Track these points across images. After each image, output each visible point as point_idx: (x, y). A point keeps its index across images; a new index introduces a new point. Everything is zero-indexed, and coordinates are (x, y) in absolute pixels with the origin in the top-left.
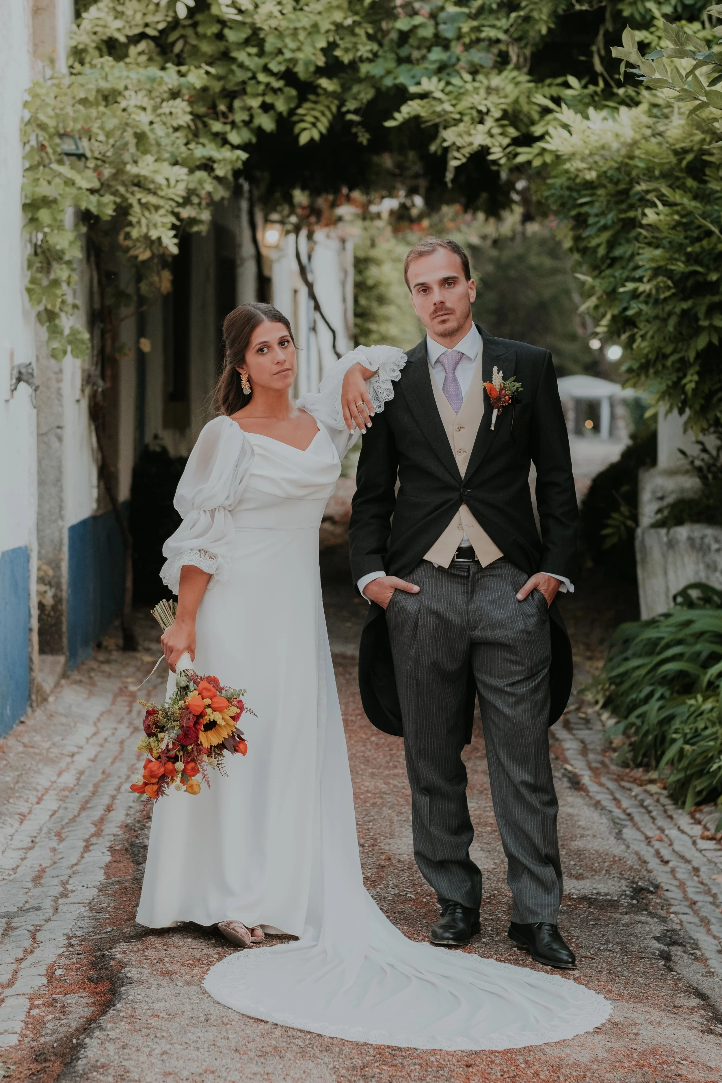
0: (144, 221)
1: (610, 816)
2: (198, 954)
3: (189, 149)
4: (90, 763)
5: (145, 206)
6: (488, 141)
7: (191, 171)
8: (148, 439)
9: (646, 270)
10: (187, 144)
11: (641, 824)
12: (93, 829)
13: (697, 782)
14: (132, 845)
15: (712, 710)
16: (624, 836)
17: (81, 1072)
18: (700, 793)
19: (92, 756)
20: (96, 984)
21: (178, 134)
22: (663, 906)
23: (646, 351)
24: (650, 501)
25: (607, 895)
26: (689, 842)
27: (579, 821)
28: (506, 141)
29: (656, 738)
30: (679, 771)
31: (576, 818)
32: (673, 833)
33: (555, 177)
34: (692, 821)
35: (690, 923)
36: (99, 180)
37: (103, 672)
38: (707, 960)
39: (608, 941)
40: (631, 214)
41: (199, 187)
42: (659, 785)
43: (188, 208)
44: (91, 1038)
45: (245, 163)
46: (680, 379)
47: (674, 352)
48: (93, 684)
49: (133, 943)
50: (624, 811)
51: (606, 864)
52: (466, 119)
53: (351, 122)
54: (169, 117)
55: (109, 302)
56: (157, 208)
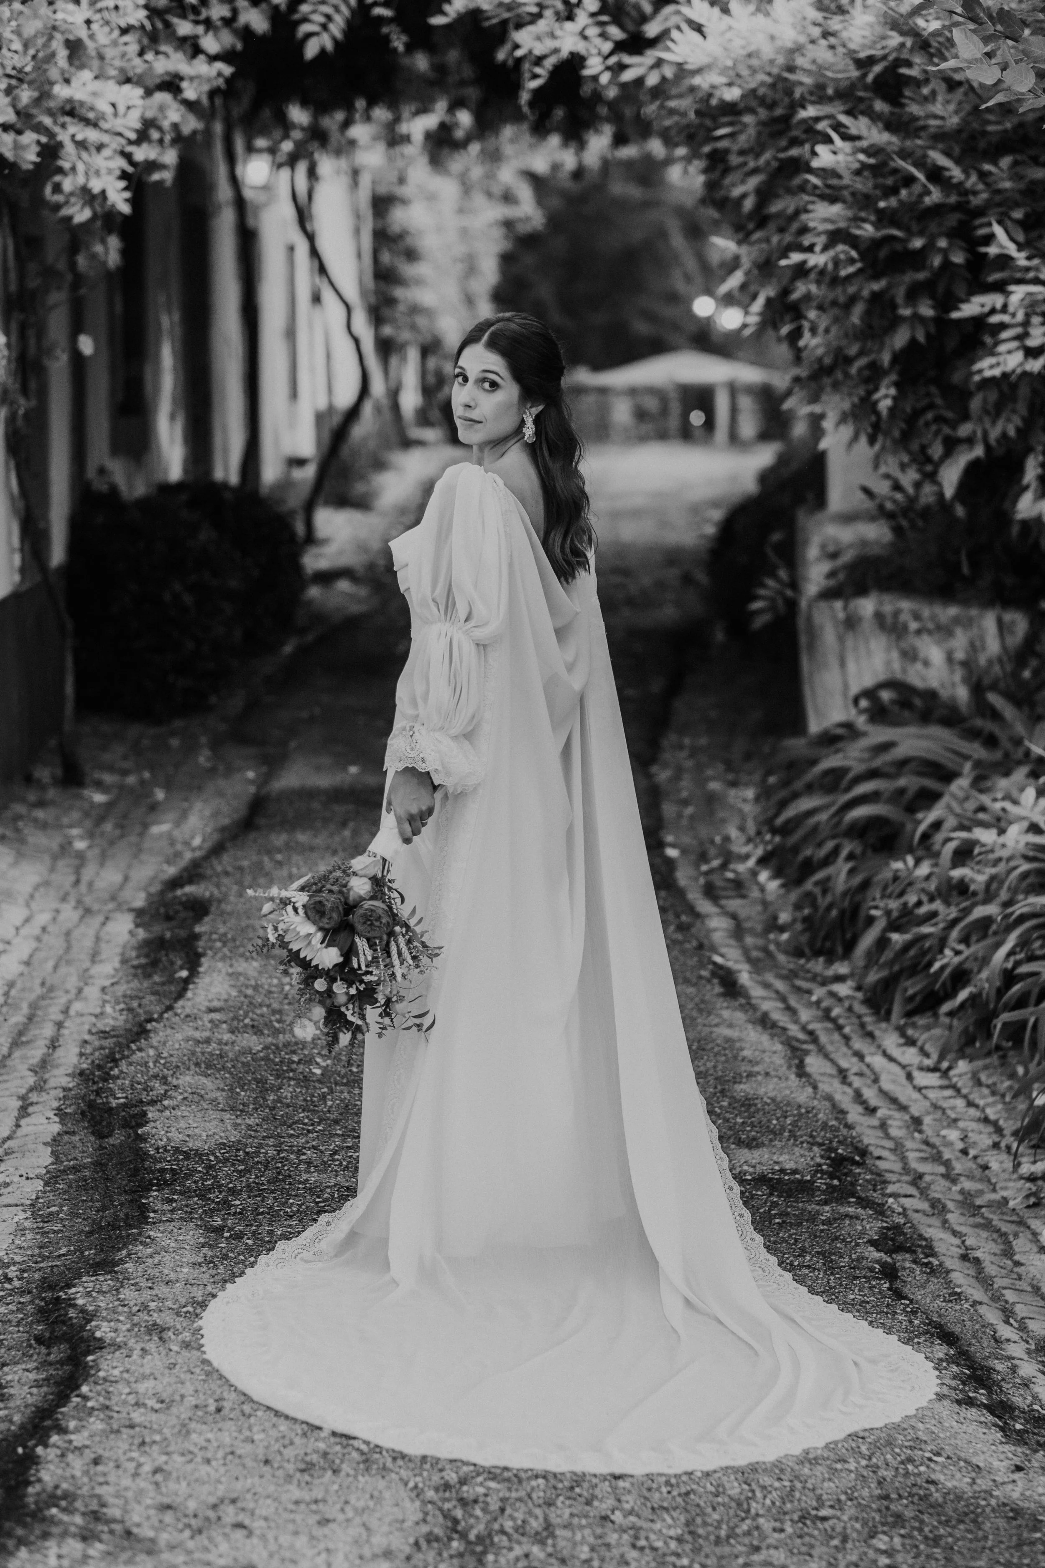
0: (81, 167)
1: (783, 1038)
2: (200, 1293)
3: (146, 62)
4: (22, 968)
5: (82, 145)
6: (580, 47)
7: (149, 93)
8: (91, 473)
9: (819, 234)
10: (141, 54)
11: (829, 1048)
12: (31, 1080)
13: (908, 983)
14: (91, 1105)
15: (928, 878)
16: (808, 1069)
17: (33, 1506)
18: (911, 998)
19: (25, 957)
20: (48, 1347)
21: (126, 38)
22: (875, 1186)
23: (820, 351)
24: (819, 559)
25: (795, 1172)
26: (901, 1074)
27: (742, 1049)
28: (607, 47)
29: (842, 913)
30: (882, 967)
31: (738, 1045)
32: (877, 1061)
33: (680, 96)
34: (902, 1041)
35: (917, 1211)
36: (14, 106)
37: (35, 821)
38: (948, 1272)
39: (803, 1251)
40: (794, 152)
41: (160, 116)
42: (850, 983)
43: (145, 146)
44: (46, 1446)
45: (229, 81)
46: (870, 393)
47: (861, 353)
48: (22, 841)
49: (101, 1278)
50: (804, 1029)
51: (789, 1121)
52: (548, 13)
53: (380, 19)
54: (114, 14)
55: (33, 283)
56: (100, 148)
